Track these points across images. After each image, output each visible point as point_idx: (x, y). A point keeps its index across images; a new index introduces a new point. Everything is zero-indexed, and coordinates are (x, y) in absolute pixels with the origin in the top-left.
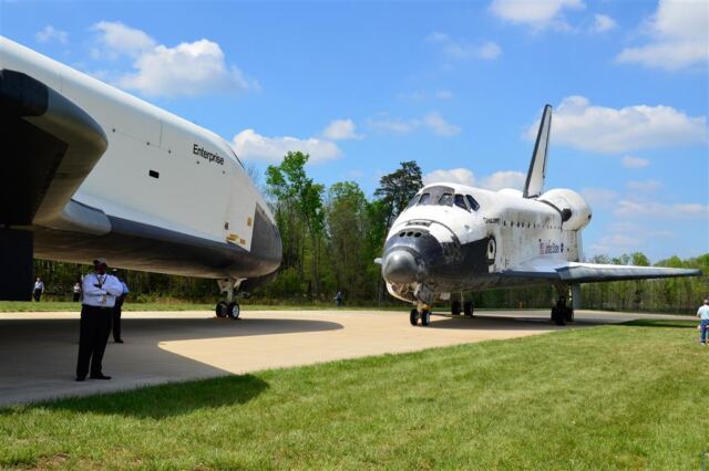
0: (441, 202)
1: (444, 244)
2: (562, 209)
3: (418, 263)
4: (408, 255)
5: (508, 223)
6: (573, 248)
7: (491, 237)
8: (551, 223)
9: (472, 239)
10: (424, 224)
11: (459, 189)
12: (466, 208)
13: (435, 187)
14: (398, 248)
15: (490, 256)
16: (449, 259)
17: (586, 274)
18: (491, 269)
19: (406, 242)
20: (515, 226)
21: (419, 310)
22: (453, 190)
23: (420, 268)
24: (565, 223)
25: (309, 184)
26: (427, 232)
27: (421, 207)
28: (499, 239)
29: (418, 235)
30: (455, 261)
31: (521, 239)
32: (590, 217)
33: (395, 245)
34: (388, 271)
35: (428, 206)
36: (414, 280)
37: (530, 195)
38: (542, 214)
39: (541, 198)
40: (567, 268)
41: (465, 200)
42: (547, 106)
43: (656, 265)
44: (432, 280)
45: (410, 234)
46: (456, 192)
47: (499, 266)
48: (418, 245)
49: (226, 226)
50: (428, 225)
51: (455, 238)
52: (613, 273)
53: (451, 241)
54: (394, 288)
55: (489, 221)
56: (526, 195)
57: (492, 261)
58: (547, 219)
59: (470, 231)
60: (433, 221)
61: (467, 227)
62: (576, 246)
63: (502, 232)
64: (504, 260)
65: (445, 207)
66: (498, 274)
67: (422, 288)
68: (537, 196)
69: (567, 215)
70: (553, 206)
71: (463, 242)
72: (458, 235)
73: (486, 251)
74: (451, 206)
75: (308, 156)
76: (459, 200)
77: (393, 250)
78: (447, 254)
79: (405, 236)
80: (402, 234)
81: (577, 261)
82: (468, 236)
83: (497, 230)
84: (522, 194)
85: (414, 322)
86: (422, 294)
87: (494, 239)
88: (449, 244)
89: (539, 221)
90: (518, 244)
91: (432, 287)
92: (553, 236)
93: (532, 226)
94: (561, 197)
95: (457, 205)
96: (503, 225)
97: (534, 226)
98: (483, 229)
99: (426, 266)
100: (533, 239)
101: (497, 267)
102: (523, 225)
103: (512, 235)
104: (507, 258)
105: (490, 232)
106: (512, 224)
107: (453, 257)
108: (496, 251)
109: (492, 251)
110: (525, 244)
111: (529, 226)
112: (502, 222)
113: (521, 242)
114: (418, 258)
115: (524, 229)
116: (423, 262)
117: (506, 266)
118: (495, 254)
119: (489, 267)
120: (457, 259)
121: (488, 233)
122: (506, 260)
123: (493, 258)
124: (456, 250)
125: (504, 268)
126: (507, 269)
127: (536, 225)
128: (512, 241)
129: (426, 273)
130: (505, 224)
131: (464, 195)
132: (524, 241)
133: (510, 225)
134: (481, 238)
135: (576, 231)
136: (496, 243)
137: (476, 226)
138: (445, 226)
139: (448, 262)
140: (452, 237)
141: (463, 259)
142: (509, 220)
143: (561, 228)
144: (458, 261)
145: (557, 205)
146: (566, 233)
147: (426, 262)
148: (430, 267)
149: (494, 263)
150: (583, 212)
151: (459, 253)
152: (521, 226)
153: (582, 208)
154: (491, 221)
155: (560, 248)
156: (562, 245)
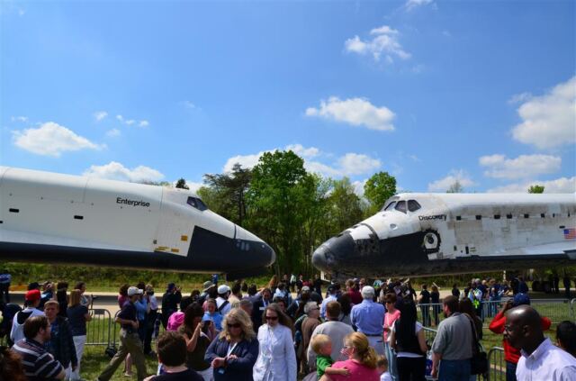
0: (387, 208)
1: (358, 240)
3: (326, 257)
5: (469, 217)
7: (427, 231)
9: (396, 234)
10: (356, 227)
12: (404, 211)
15: (428, 246)
20: (487, 222)
22: (399, 198)
23: (329, 260)
26: (350, 232)
28: (444, 231)
30: (372, 252)
38: (562, 206)
41: (406, 204)
47: (449, 254)
49: (155, 242)
51: (374, 235)
53: (368, 237)
55: (425, 218)
57: (433, 250)
59: (396, 228)
60: (363, 224)
61: (393, 226)
63: (453, 226)
64: (450, 246)
65: (387, 212)
66: (446, 260)
71: (384, 238)
72: (379, 233)
73: (421, 242)
74: (391, 210)
76: (400, 205)
82: (390, 232)
83: (441, 226)
87: (436, 232)
88: (365, 240)
90: (499, 232)
93: (535, 217)
96: (455, 220)
97: (543, 216)
98: (413, 225)
99: (335, 259)
100: (541, 228)
101: (444, 255)
102: (509, 217)
103: (481, 226)
104: (470, 246)
105: (426, 227)
106: (479, 217)
107: (369, 250)
108: (439, 241)
109: (431, 241)
110: (519, 232)
111: (526, 216)
112: (451, 217)
113: (506, 231)
114: (328, 253)
115: (514, 219)
116: (332, 256)
117: (467, 253)
118: (439, 245)
119: (429, 256)
120: (375, 251)
121: (422, 228)
122: (467, 248)
123: (435, 247)
124: (372, 245)
125: (464, 254)
126: (469, 255)
127: (549, 214)
128: (481, 231)
129: (336, 264)
130: (459, 218)
131: (407, 200)
132: (514, 230)
133: (475, 219)
134: (412, 233)
136: (438, 235)
137: (405, 223)
138: (369, 226)
139: (362, 254)
140: (370, 235)
141: (383, 251)
142: (469, 214)
144: (377, 253)
147: (335, 256)
148: (340, 259)
149: (437, 251)
151: (377, 247)
152: (504, 218)
154: (428, 218)
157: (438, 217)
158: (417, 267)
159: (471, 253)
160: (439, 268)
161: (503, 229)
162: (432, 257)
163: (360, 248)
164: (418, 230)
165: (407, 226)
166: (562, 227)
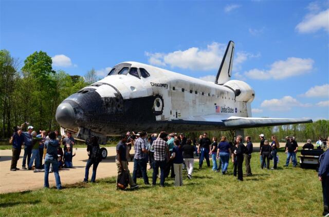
0: (120, 73)
1: (106, 98)
2: (235, 90)
3: (76, 112)
4: (68, 106)
5: (179, 89)
6: (244, 111)
7: (156, 96)
8: (226, 95)
9: (136, 96)
10: (96, 85)
11: (135, 64)
12: (138, 76)
13: (120, 65)
15: (157, 109)
17: (243, 123)
19: (72, 97)
20: (187, 93)
22: (131, 65)
23: (79, 116)
24: (237, 97)
26: (95, 90)
28: (167, 98)
29: (85, 92)
30: (117, 111)
32: (253, 95)
33: (66, 99)
38: (216, 90)
39: (225, 85)
40: (231, 120)
41: (139, 71)
42: (230, 42)
44: (93, 126)
46: (132, 66)
47: (168, 115)
48: (82, 99)
50: (99, 86)
51: (118, 95)
52: (261, 122)
53: (114, 96)
55: (155, 85)
56: (217, 82)
57: (160, 113)
58: (222, 93)
59: (135, 90)
60: (105, 84)
61: (133, 88)
62: (246, 110)
63: (170, 94)
65: (122, 76)
66: (167, 122)
68: (222, 84)
69: (238, 93)
70: (230, 88)
71: (127, 98)
72: (123, 93)
73: (152, 105)
74: (126, 75)
76: (133, 71)
82: (131, 94)
87: (161, 98)
88: (111, 98)
89: (213, 93)
90: (191, 103)
92: (228, 103)
93: (206, 95)
94: (235, 84)
95: (131, 74)
96: (172, 89)
97: (209, 95)
98: (148, 90)
99: (85, 114)
100: (208, 102)
101: (165, 117)
102: (196, 93)
103: (184, 97)
104: (179, 112)
105: (156, 93)
106: (183, 90)
107: (114, 108)
108: (163, 106)
109: (158, 105)
110: (200, 104)
111: (203, 94)
112: (170, 87)
113: (194, 102)
114: (77, 108)
115: (198, 95)
116: (82, 112)
117: (177, 117)
118: (162, 109)
119: (156, 117)
120: (119, 110)
121: (153, 93)
122: (177, 113)
123: (160, 110)
124: (118, 103)
125: (175, 118)
126: (177, 119)
127: (211, 94)
128: (184, 101)
129: (85, 119)
130: (174, 89)
131: (138, 68)
132: (198, 103)
133: (181, 91)
134: (147, 96)
135: (246, 102)
136: (162, 100)
137: (142, 87)
138: (112, 86)
139: (109, 111)
140: (115, 94)
141: (126, 110)
142: (179, 87)
143: (235, 99)
144: (121, 112)
145: (232, 88)
146: (239, 103)
147: (84, 112)
148: (89, 115)
149: (162, 114)
150: (248, 91)
151: (122, 106)
152: (194, 93)
153: (247, 89)
154: (157, 85)
155: (234, 110)
156: (236, 109)
157: (163, 85)
158: (149, 126)
159: (179, 118)
160: (161, 128)
161: (193, 101)
162: (158, 118)
163: (107, 105)
164: (150, 94)
165: (144, 90)
166: (215, 104)
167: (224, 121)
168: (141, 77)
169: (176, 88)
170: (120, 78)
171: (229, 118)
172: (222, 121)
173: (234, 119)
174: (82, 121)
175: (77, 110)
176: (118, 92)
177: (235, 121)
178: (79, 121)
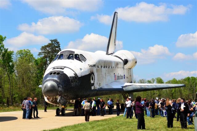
0: (69, 58)
1: (71, 77)
2: (123, 60)
3: (59, 87)
4: (54, 83)
5: (100, 66)
6: (129, 77)
7: (92, 73)
8: (119, 66)
9: (83, 75)
10: (61, 68)
11: (77, 52)
12: (80, 60)
13: (65, 51)
14: (49, 80)
15: (92, 82)
16: (73, 84)
17: (135, 88)
18: (93, 88)
19: (53, 77)
20: (103, 68)
21: (60, 108)
22: (74, 52)
23: (60, 89)
24: (125, 66)
25: (6, 51)
26: (63, 72)
27: (60, 60)
28: (96, 74)
29: (58, 74)
30: (76, 85)
31: (106, 73)
32: (136, 62)
33: (48, 79)
34: (45, 91)
35: (63, 60)
36: (57, 94)
37: (109, 53)
38: (115, 62)
39: (114, 55)
40: (127, 86)
42: (115, 12)
43: (166, 83)
44: (66, 94)
45: (55, 73)
47: (97, 86)
48: (59, 78)
50: (63, 69)
51: (76, 74)
52: (147, 87)
54: (48, 99)
55: (91, 66)
56: (107, 54)
57: (93, 84)
58: (117, 64)
59: (82, 71)
60: (65, 67)
61: (81, 69)
62: (130, 76)
63: (97, 70)
64: (98, 83)
66: (96, 90)
67: (61, 98)
68: (112, 54)
69: (126, 62)
70: (120, 58)
71: (80, 76)
72: (77, 73)
73: (90, 80)
74: (73, 59)
75: (5, 38)
77: (47, 81)
78: (72, 82)
79: (52, 74)
80: (51, 73)
81: (131, 82)
82: (81, 73)
83: (95, 70)
84: (105, 53)
85: (58, 114)
86: (61, 101)
87: (93, 74)
88: (73, 77)
89: (113, 65)
90: (104, 76)
91: (66, 97)
92: (120, 72)
93: (110, 68)
95: (76, 59)
98: (88, 70)
99: (63, 88)
100: (111, 73)
103: (101, 72)
104: (100, 82)
105: (92, 71)
107: (75, 83)
108: (94, 79)
109: (92, 80)
111: (109, 67)
115: (107, 69)
116: (61, 86)
120: (77, 84)
121: (90, 72)
123: (93, 83)
124: (76, 80)
127: (112, 67)
128: (102, 75)
129: (63, 91)
130: (98, 67)
131: (79, 54)
132: (107, 75)
133: (100, 68)
134: (88, 74)
135: (130, 69)
136: (94, 76)
137: (85, 68)
138: (71, 69)
139: (73, 85)
140: (74, 74)
141: (79, 84)
142: (100, 65)
143: (124, 68)
144: (77, 85)
145: (121, 58)
146: (126, 70)
147: (62, 86)
148: (64, 88)
149: (94, 85)
150: (133, 60)
151: (78, 81)
152: (105, 68)
153: (132, 58)
155: (123, 77)
156: (124, 76)
157: (94, 65)
159: (100, 87)
160: (93, 94)
164: (89, 73)
165: (86, 70)
166: (114, 74)
167: (123, 87)
168: (83, 61)
169: (99, 66)
170: (71, 62)
171: (125, 85)
172: (122, 88)
173: (128, 86)
174: (61, 92)
175: (59, 85)
176: (75, 73)
177: (130, 87)
178: (60, 92)
